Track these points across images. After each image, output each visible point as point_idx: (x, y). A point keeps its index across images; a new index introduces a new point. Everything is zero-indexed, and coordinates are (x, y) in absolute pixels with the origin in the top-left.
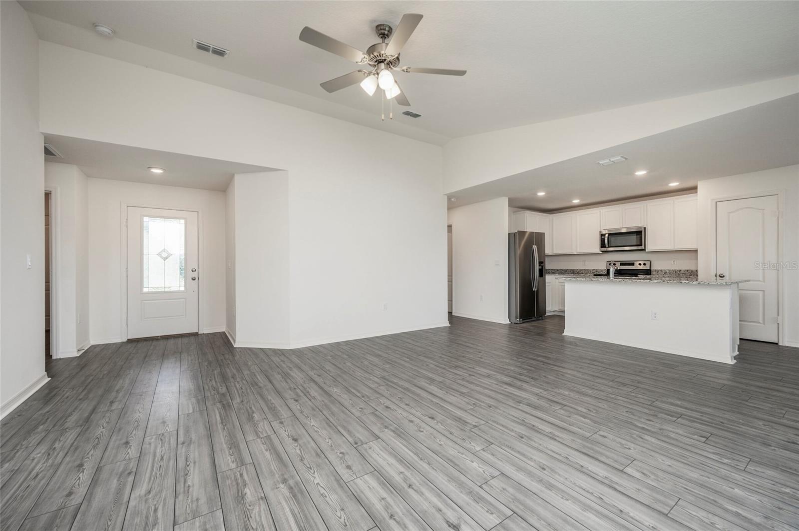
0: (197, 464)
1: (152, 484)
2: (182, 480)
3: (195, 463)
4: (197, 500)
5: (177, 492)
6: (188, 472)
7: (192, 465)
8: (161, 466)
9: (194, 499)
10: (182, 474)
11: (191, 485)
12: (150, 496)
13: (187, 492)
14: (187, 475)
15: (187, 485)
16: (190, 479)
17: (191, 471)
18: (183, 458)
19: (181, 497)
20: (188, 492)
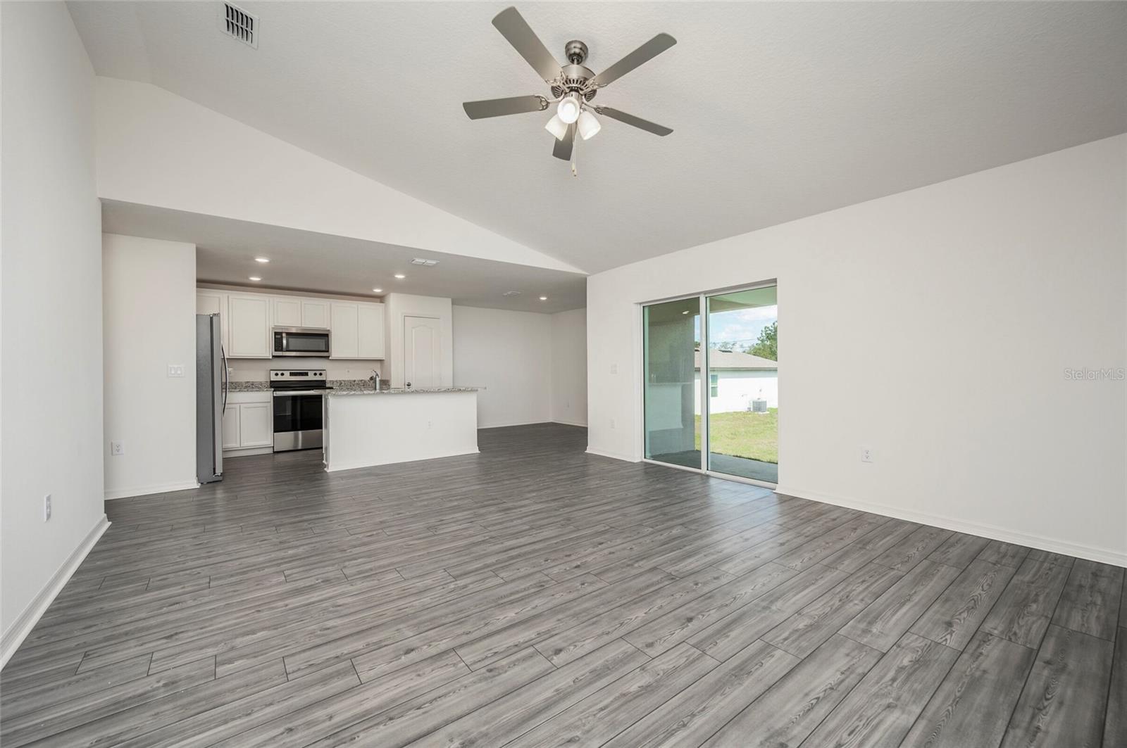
0: (806, 691)
1: (879, 714)
2: (842, 688)
3: (807, 695)
4: (848, 655)
5: (859, 678)
6: (825, 691)
7: (813, 695)
8: (849, 735)
9: (849, 658)
10: (835, 694)
11: (838, 673)
12: (891, 700)
13: (849, 670)
14: (832, 689)
15: (843, 676)
16: (833, 681)
17: (823, 687)
18: (812, 715)
19: (860, 670)
20: (849, 668)
